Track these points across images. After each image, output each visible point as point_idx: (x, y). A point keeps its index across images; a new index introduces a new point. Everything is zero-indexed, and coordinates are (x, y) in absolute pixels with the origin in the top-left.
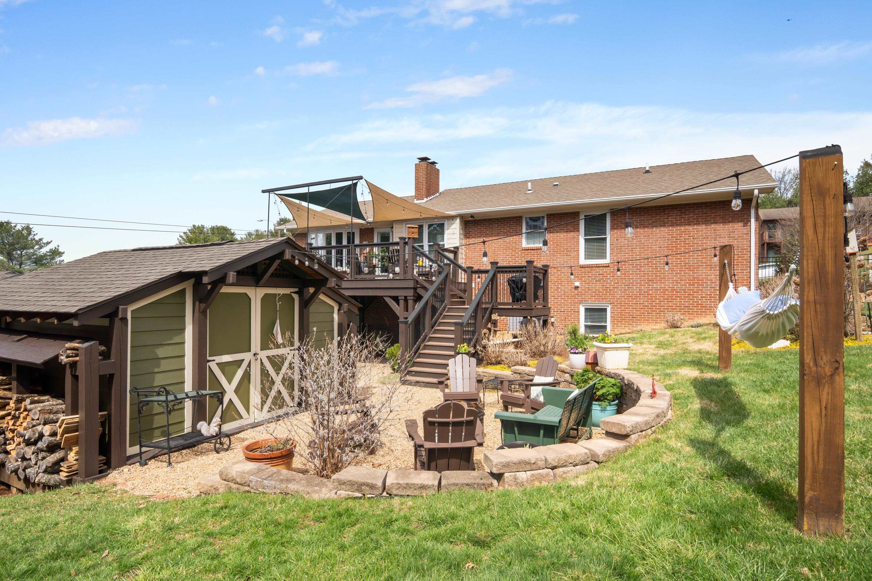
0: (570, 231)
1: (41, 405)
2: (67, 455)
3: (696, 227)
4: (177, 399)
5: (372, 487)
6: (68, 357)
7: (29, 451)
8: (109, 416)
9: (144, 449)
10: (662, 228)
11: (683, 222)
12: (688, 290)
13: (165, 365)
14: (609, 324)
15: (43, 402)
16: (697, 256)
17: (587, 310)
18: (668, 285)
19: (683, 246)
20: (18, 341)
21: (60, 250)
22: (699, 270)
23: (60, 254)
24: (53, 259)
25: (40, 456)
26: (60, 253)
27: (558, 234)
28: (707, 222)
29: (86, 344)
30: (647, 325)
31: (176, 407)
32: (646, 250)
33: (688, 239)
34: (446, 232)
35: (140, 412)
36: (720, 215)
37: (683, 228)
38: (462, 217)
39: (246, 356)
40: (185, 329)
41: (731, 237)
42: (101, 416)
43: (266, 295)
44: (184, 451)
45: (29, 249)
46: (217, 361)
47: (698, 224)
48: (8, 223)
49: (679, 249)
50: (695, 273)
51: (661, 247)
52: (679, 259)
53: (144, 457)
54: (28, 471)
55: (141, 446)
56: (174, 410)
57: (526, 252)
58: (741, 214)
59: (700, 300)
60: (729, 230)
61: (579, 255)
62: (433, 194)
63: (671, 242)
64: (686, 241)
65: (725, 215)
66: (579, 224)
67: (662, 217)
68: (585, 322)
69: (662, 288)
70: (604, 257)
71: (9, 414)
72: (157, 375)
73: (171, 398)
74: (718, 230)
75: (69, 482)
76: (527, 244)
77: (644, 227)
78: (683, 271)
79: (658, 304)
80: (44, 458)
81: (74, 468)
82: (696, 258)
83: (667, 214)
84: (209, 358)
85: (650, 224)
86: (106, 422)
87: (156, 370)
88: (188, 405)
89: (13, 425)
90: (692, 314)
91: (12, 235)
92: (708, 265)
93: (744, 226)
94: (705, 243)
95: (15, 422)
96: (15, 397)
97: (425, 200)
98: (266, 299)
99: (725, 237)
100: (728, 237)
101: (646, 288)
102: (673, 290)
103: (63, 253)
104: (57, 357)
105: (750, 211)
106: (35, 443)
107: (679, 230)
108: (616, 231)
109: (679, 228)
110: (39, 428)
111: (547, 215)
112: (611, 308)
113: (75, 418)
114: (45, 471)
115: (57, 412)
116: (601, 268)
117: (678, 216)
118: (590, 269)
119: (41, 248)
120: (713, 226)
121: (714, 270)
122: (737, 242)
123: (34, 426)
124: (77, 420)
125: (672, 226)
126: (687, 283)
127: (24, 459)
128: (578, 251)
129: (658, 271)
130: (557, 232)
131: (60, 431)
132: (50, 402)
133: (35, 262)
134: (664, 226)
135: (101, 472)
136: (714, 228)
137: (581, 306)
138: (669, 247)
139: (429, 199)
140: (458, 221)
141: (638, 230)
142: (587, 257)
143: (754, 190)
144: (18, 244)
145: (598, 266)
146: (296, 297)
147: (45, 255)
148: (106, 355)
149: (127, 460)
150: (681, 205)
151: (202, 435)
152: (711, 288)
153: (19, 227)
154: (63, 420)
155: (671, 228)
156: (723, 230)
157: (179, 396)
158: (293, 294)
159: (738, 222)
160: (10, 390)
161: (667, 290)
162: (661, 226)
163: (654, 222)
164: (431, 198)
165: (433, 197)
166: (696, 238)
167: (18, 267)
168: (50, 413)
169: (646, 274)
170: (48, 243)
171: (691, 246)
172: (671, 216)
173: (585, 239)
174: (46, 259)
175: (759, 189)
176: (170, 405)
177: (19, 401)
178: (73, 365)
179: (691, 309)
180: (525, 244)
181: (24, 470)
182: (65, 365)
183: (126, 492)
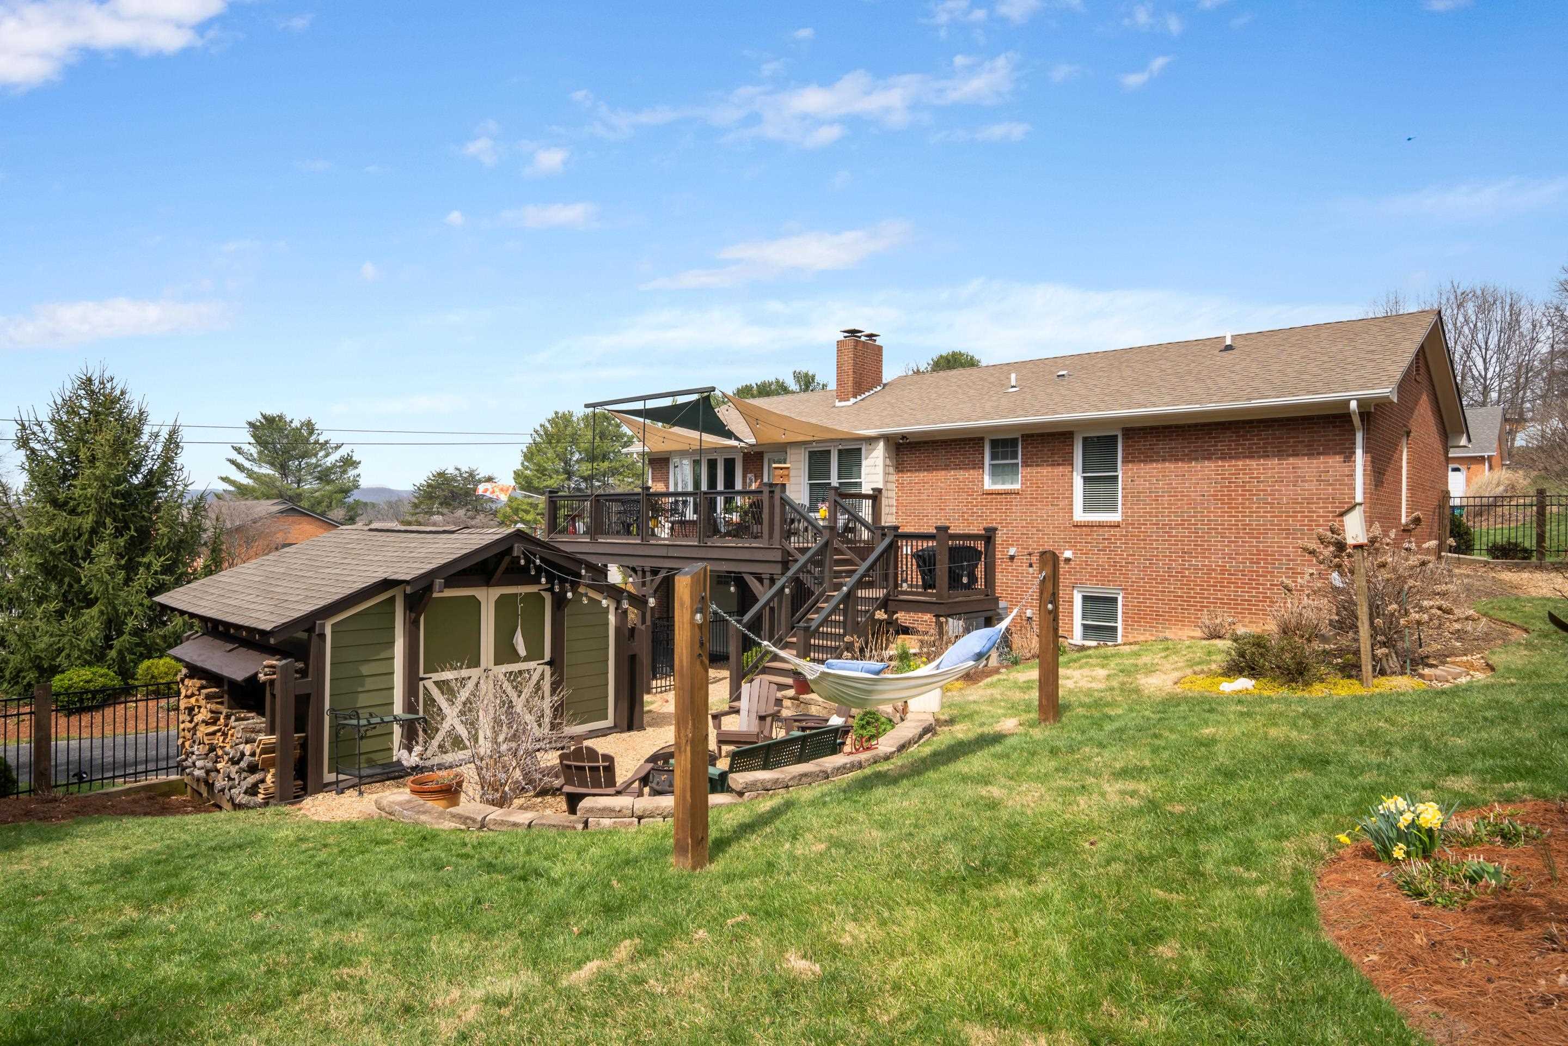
0: (1059, 465)
1: (245, 722)
2: (266, 776)
3: (1262, 461)
4: (370, 724)
5: (474, 821)
6: (265, 675)
7: (233, 769)
8: (306, 738)
9: (341, 777)
10: (1207, 463)
11: (1241, 453)
12: (1249, 571)
13: (370, 684)
14: (1120, 625)
15: (248, 719)
16: (1265, 512)
17: (1085, 598)
18: (1216, 561)
19: (1241, 495)
20: (230, 651)
21: (354, 459)
22: (1268, 538)
23: (355, 464)
24: (345, 472)
25: (243, 776)
26: (355, 462)
27: (1039, 469)
28: (1281, 454)
29: (284, 662)
30: (1180, 629)
31: (369, 733)
32: (1179, 500)
33: (1249, 482)
34: (864, 463)
35: (337, 736)
36: (1303, 442)
37: (1240, 463)
38: (887, 438)
39: (474, 673)
40: (394, 642)
41: (1322, 481)
42: (299, 738)
43: (502, 596)
44: (388, 783)
45: (310, 457)
46: (433, 680)
47: (1266, 456)
48: (281, 417)
49: (1234, 499)
50: (1260, 542)
51: (1204, 496)
52: (1234, 516)
53: (341, 785)
54: (233, 791)
55: (338, 773)
56: (366, 737)
57: (989, 497)
58: (1340, 440)
59: (1269, 589)
60: (1319, 467)
61: (1072, 505)
62: (868, 390)
63: (1222, 487)
64: (1245, 486)
65: (1313, 441)
66: (1072, 453)
67: (1205, 442)
68: (1084, 618)
69: (1206, 566)
70: (1114, 509)
71: (219, 730)
72: (361, 695)
73: (363, 722)
74: (1299, 468)
75: (266, 804)
76: (994, 483)
77: (1177, 460)
78: (1241, 537)
79: (1198, 593)
80: (245, 778)
81: (271, 790)
82: (1262, 517)
83: (1214, 438)
84: (421, 675)
85: (1187, 455)
86: (304, 745)
87: (360, 689)
88: (397, 730)
89: (223, 742)
90: (1255, 614)
91: (287, 436)
92: (1283, 530)
93: (1345, 462)
94: (1277, 490)
95: (224, 739)
96: (225, 711)
97: (853, 400)
98: (501, 603)
99: (1312, 481)
100: (1317, 481)
101: (1180, 565)
102: (1223, 571)
103: (359, 463)
104: (256, 674)
105: (1355, 435)
106: (238, 763)
107: (1234, 466)
108: (1130, 465)
109: (1233, 463)
110: (241, 747)
111: (1023, 436)
112: (1123, 597)
113: (273, 739)
114: (245, 793)
115: (259, 731)
116: (1107, 529)
117: (1233, 441)
118: (1088, 529)
119: (327, 455)
120: (1291, 460)
121: (1293, 538)
122: (1333, 489)
123: (237, 745)
124: (274, 741)
125: (1223, 459)
126: (1247, 559)
127: (230, 779)
128: (1071, 498)
129: (1199, 537)
130: (1037, 466)
131: (258, 751)
132: (256, 721)
133: (319, 478)
134: (1209, 459)
135: (296, 797)
136: (1293, 464)
137: (1075, 592)
138: (1217, 495)
139: (859, 398)
140: (881, 445)
141: (1167, 464)
142: (1086, 509)
143: (1349, 400)
144: (294, 449)
145: (1101, 525)
146: (548, 597)
147: (334, 466)
148: (304, 673)
149: (323, 787)
150: (1237, 422)
151: (402, 765)
152: (1287, 569)
153: (296, 424)
154: (260, 740)
155: (1220, 463)
156: (1309, 467)
157: (386, 719)
158: (542, 593)
159: (1335, 454)
160: (221, 703)
161: (1213, 570)
162: (1204, 458)
163: (1192, 451)
164: (863, 396)
165: (867, 394)
166: (1262, 482)
167: (296, 486)
168: (252, 732)
169: (1180, 541)
170: (338, 447)
171: (1254, 495)
172: (1221, 441)
173: (1085, 479)
174: (334, 473)
175: (1358, 400)
176: (362, 729)
177: (228, 717)
178: (272, 682)
179: (1254, 605)
180: (988, 484)
181: (229, 790)
182: (264, 683)
183: (307, 816)
